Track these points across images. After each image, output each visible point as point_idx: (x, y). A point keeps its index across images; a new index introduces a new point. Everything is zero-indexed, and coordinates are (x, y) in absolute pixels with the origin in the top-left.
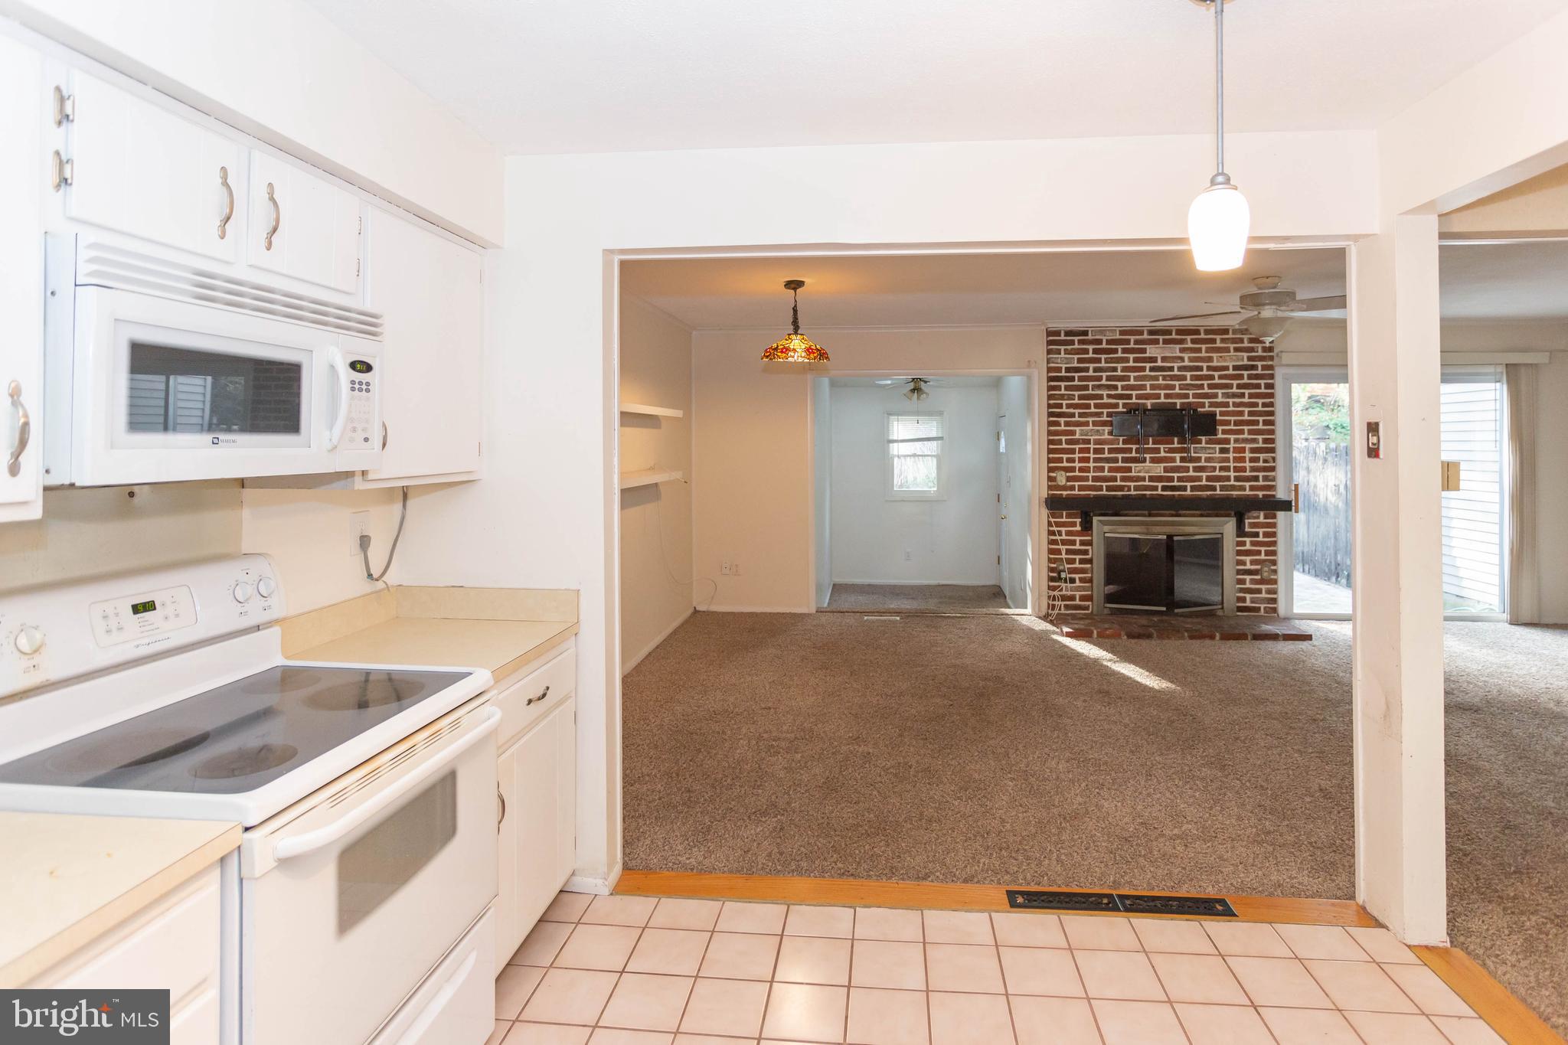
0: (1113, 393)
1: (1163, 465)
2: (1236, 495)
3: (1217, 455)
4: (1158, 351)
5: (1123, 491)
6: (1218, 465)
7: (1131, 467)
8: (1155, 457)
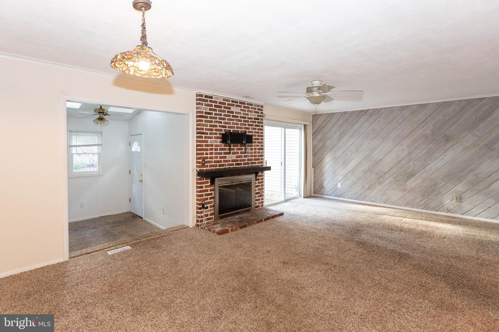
0: (221, 125)
1: (235, 155)
2: (255, 165)
3: (250, 151)
4: (234, 109)
5: (224, 166)
6: (250, 155)
7: (226, 156)
8: (233, 152)
